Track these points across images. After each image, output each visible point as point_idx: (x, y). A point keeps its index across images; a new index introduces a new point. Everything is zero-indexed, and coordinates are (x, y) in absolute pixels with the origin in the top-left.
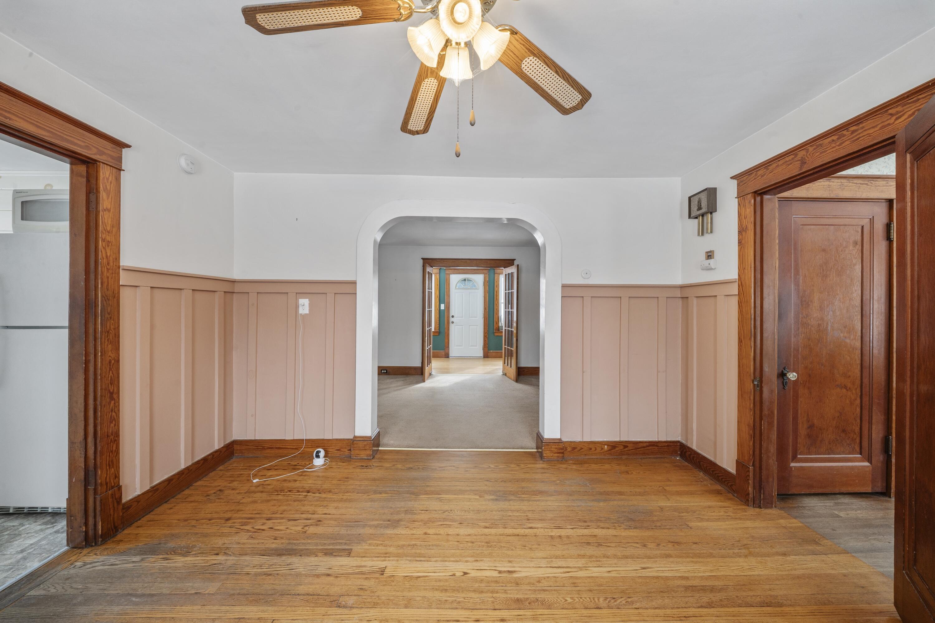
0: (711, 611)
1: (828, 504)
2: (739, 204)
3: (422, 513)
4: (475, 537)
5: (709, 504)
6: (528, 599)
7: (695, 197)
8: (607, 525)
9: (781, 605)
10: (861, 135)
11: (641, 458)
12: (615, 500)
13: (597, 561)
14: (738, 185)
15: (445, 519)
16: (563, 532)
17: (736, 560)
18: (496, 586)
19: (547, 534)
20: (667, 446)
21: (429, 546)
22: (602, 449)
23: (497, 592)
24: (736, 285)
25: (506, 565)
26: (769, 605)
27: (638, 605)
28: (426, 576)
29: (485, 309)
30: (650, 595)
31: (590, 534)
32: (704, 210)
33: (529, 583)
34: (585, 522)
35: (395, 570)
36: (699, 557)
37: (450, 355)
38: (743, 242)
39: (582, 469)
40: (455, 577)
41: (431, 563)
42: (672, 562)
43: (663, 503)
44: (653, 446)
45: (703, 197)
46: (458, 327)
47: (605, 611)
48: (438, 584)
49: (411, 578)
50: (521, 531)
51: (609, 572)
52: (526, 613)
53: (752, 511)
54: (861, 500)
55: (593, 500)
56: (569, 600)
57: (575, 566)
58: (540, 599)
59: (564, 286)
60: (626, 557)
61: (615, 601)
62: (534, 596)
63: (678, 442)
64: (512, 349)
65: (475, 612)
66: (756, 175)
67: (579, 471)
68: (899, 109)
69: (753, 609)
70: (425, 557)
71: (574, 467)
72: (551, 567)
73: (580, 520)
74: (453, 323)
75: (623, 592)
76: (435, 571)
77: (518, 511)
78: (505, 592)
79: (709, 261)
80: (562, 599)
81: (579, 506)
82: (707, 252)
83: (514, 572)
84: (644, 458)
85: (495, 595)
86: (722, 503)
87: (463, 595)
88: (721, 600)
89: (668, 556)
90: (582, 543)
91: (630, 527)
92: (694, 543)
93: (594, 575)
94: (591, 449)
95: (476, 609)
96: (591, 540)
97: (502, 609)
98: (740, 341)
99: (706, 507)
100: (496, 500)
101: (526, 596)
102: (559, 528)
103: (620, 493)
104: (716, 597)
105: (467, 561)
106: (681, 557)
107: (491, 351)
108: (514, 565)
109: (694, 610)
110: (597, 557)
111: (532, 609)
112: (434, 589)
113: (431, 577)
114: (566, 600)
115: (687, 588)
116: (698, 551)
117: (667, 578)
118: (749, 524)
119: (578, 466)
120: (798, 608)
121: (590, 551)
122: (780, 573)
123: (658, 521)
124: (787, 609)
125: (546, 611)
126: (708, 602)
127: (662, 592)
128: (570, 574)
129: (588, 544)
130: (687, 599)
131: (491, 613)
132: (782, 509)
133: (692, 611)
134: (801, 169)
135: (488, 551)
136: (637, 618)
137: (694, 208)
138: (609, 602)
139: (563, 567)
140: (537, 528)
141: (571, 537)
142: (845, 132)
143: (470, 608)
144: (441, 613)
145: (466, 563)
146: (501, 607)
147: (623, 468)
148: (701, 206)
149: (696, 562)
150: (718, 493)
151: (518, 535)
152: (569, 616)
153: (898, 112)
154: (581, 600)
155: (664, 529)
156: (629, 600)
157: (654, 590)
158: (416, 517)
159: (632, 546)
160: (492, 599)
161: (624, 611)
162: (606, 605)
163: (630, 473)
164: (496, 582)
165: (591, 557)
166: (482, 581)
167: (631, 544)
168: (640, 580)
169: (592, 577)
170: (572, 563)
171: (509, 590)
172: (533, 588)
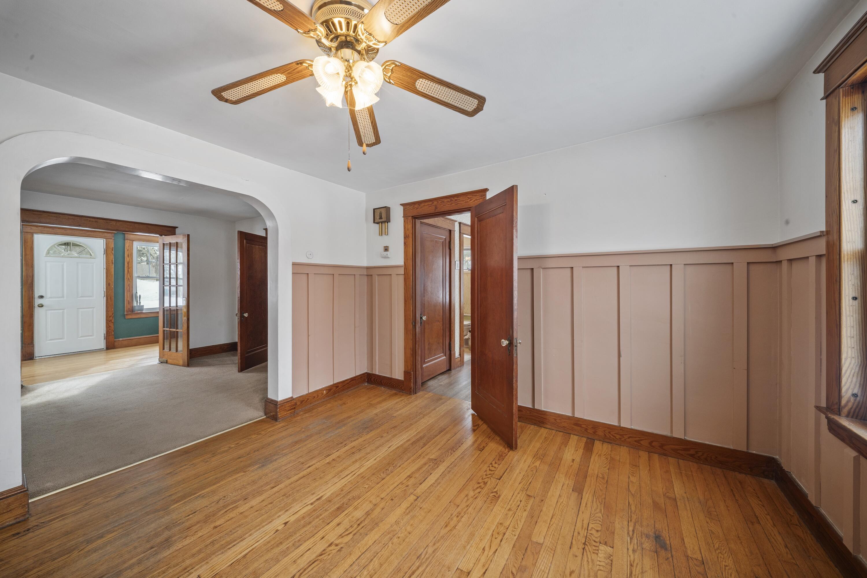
0: (427, 447)
1: (436, 382)
2: (404, 221)
3: (191, 518)
4: (270, 499)
5: (395, 402)
6: (343, 503)
7: (377, 210)
8: (356, 438)
9: (445, 429)
10: (458, 203)
11: (346, 392)
12: (349, 422)
13: (365, 458)
14: (404, 210)
15: (224, 507)
16: (333, 456)
17: (421, 421)
18: (317, 513)
19: (324, 464)
20: (361, 378)
21: (231, 531)
22: (322, 394)
23: (321, 515)
24: (403, 268)
25: (312, 498)
26: (442, 431)
27: (399, 465)
28: (253, 549)
29: (108, 285)
30: (401, 457)
31: (350, 448)
32: (383, 220)
33: (337, 496)
34: (342, 443)
35: (213, 570)
36: (407, 428)
37: (37, 354)
38: (407, 244)
39: (313, 414)
40: (279, 531)
41: (246, 539)
42: (399, 437)
43: (375, 412)
44: (353, 380)
45: (383, 211)
46: (52, 311)
47: (387, 478)
48: (269, 545)
49: (238, 561)
50: (305, 473)
51: (375, 459)
52: (350, 510)
53: (413, 397)
54: (444, 375)
55: (336, 429)
56: (367, 486)
57: (355, 469)
58: (351, 498)
59: (294, 264)
60: (378, 447)
61: (388, 470)
62: (346, 499)
63: (366, 373)
64: (177, 330)
65: (316, 536)
66: (414, 207)
67: (312, 416)
68: (471, 196)
69: (438, 437)
70: (235, 540)
71: (307, 415)
72: (342, 479)
73: (338, 444)
74: (41, 306)
75: (389, 464)
76: (257, 541)
77: (289, 463)
78: (326, 510)
79: (386, 252)
80: (363, 489)
81: (330, 437)
82: (385, 247)
83: (322, 497)
84: (348, 391)
85: (321, 517)
86: (401, 399)
87: (298, 535)
88: (427, 440)
89: (396, 435)
90: (350, 455)
91: (368, 432)
92: (402, 423)
93: (369, 466)
94: (314, 397)
95: (316, 534)
96: (353, 450)
97: (333, 520)
98: (405, 301)
99: (395, 404)
100: (263, 466)
101: (341, 503)
102: (329, 455)
103: (349, 417)
104: (424, 440)
105: (279, 516)
106: (401, 433)
107: (121, 339)
108: (318, 493)
109: (420, 451)
110: (363, 457)
111: (351, 505)
112: (268, 551)
113: (257, 548)
114: (365, 488)
115: (412, 444)
116: (405, 426)
117: (402, 445)
118: (416, 403)
119: (309, 413)
120: (450, 427)
121: (357, 456)
122: (437, 417)
123: (379, 421)
124: (447, 430)
125: (359, 501)
126: (423, 444)
127: (404, 452)
128: (356, 474)
129: (353, 453)
130: (415, 449)
131: (327, 527)
132: (423, 390)
133: (420, 452)
134: (435, 211)
135: (290, 500)
136: (403, 470)
137: (377, 217)
138: (386, 473)
139: (350, 474)
140: (314, 464)
141: (340, 456)
142: (453, 199)
143: (311, 536)
144: (292, 557)
145: (279, 518)
146: (331, 520)
147: (340, 402)
148: (381, 216)
149: (408, 431)
150: (396, 394)
151: (304, 476)
152: (372, 493)
153: (471, 198)
154: (373, 482)
155: (385, 424)
156: (394, 465)
157: (400, 454)
158: (187, 524)
159: (376, 441)
160: (322, 520)
161: (395, 472)
162: (386, 475)
163: (346, 403)
164: (315, 510)
165: (360, 459)
166: (303, 518)
167: (375, 440)
168: (392, 454)
169: (369, 468)
170: (352, 468)
171: (328, 508)
172: (342, 496)
